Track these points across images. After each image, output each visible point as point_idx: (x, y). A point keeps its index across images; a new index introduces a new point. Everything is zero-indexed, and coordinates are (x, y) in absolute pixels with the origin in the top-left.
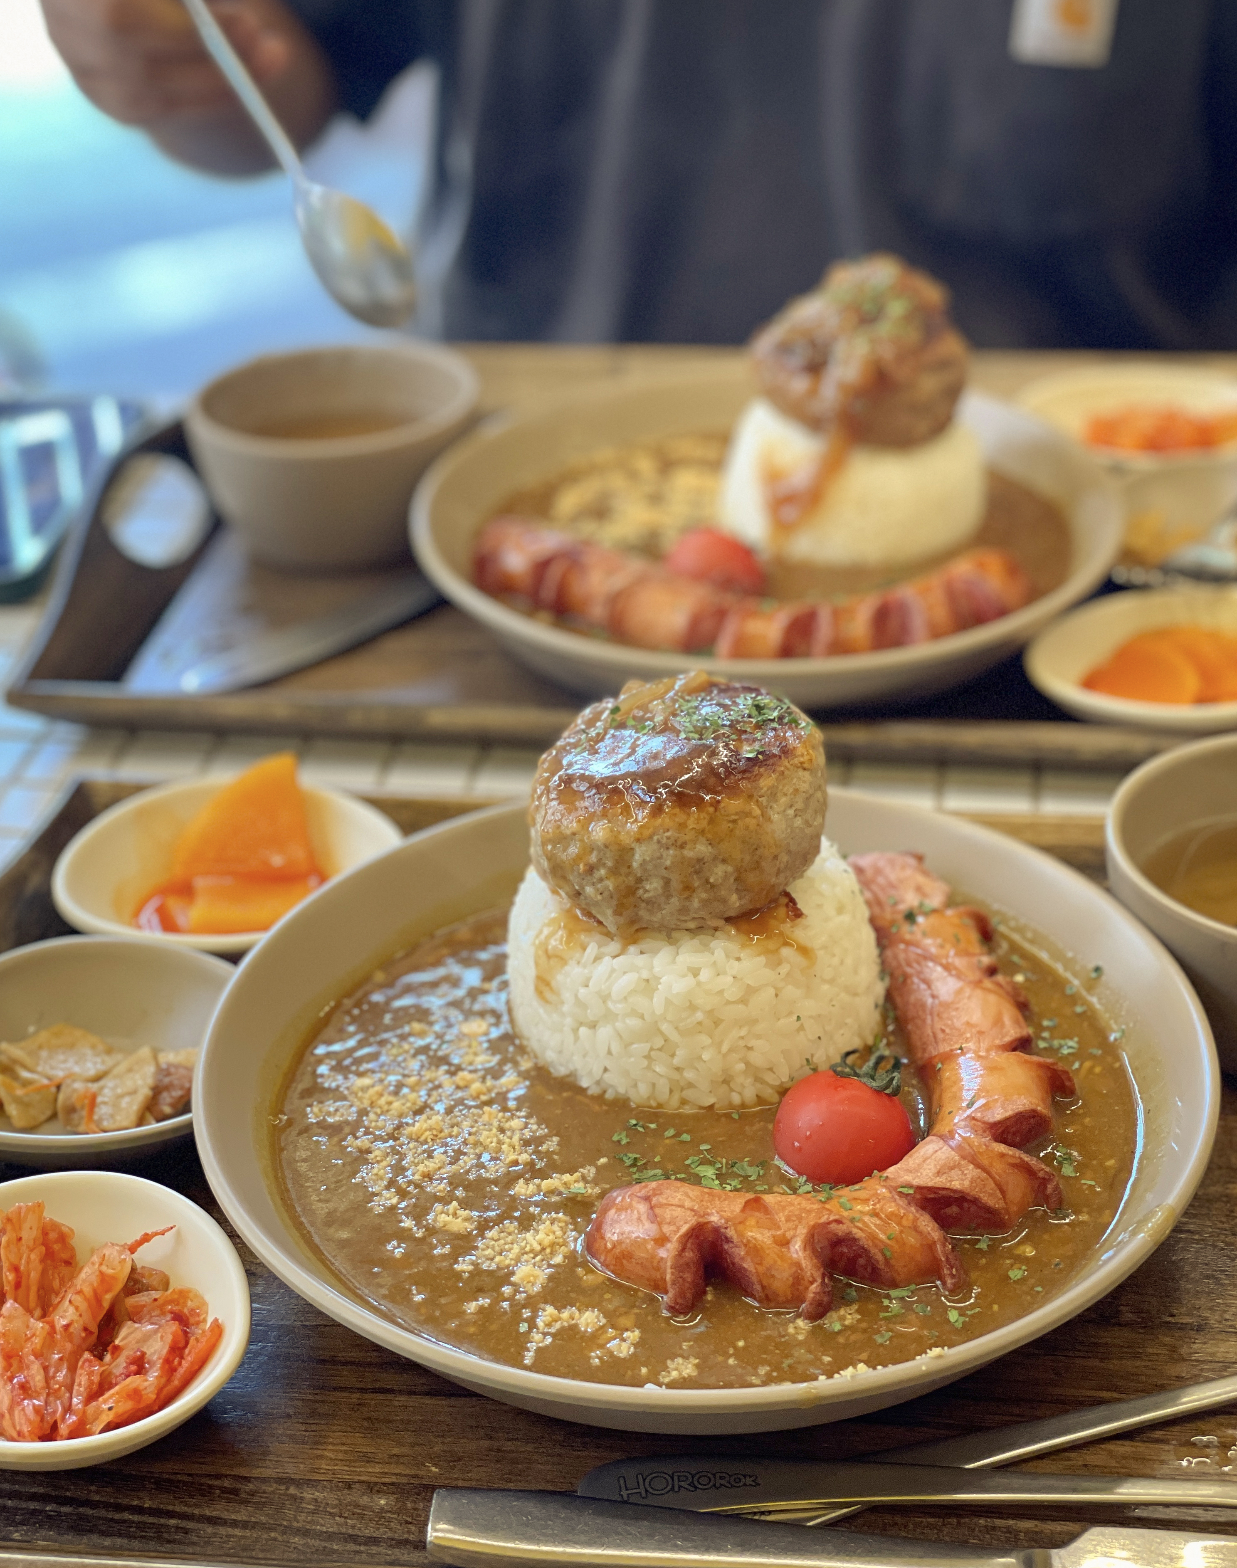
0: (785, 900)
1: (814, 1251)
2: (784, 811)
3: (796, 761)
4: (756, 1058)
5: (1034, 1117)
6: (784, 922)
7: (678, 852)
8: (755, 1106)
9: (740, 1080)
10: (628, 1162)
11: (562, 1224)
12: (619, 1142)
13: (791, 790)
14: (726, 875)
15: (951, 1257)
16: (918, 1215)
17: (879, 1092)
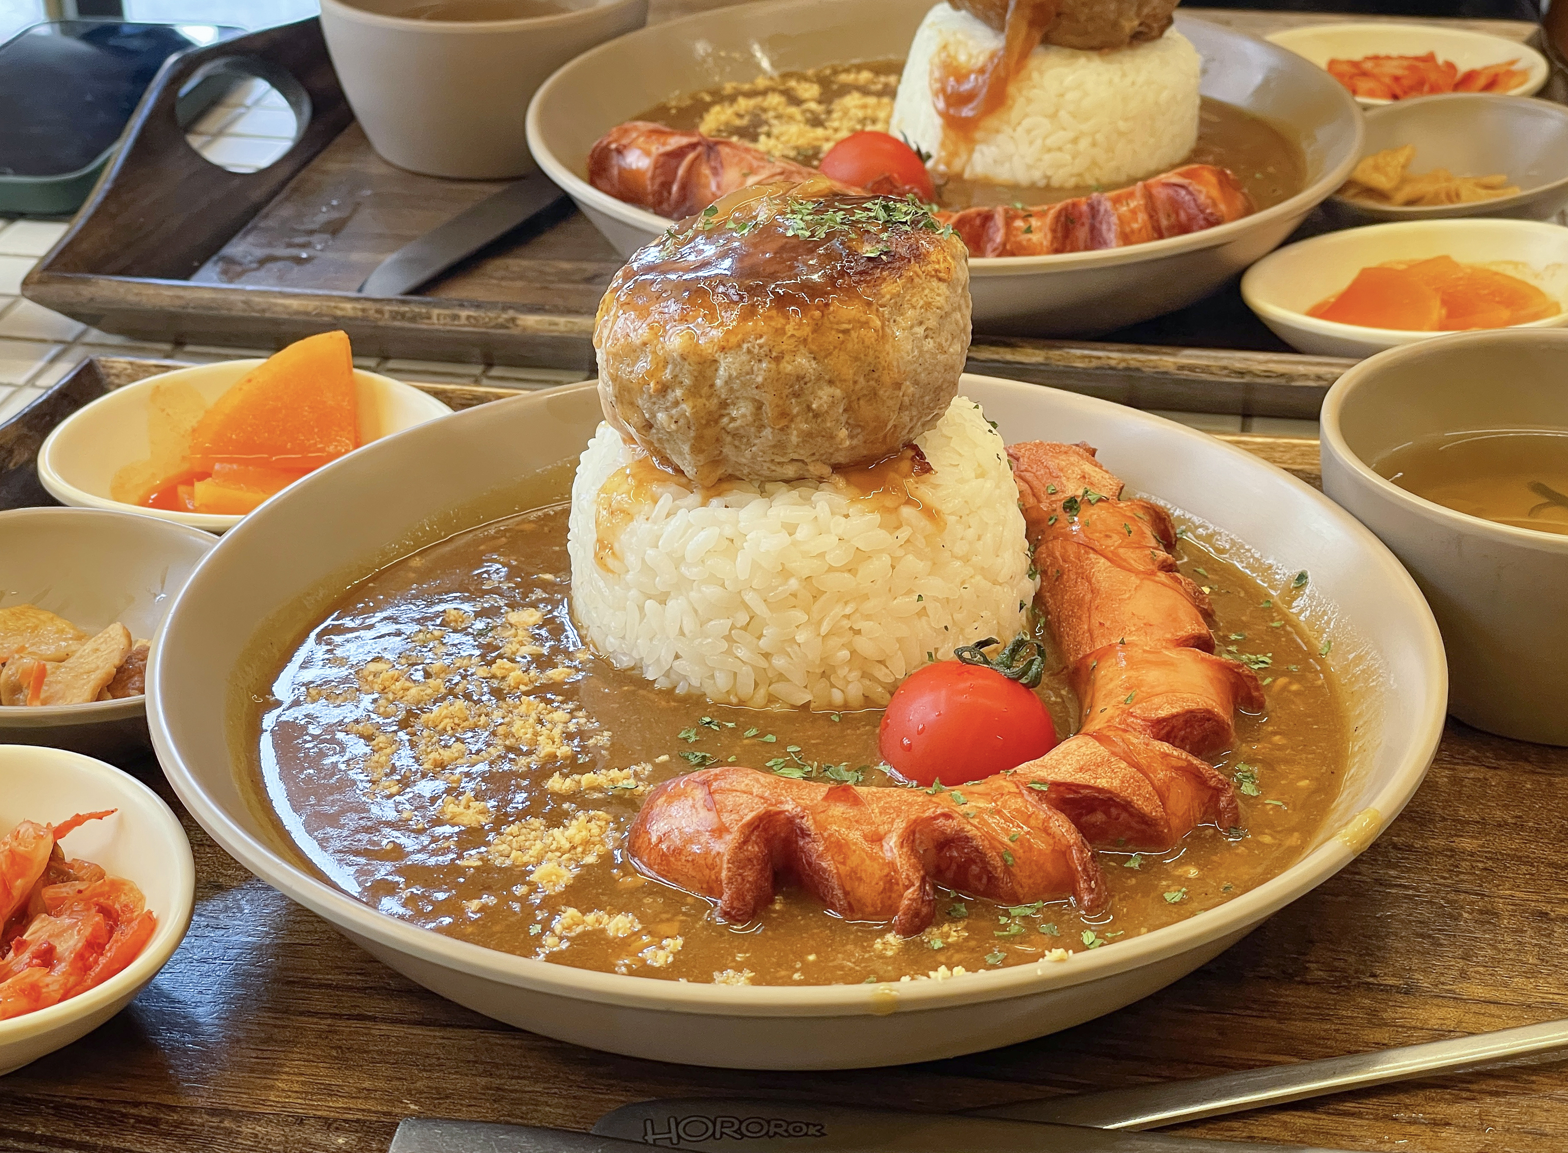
0: (911, 453)
1: (913, 850)
2: (912, 327)
3: (930, 268)
4: (864, 645)
5: (1209, 720)
6: (906, 477)
7: (773, 366)
8: (862, 707)
9: (843, 672)
10: (695, 761)
11: (603, 823)
12: (685, 739)
13: (921, 303)
14: (833, 404)
15: (1090, 866)
16: (1050, 813)
17: (1014, 680)
